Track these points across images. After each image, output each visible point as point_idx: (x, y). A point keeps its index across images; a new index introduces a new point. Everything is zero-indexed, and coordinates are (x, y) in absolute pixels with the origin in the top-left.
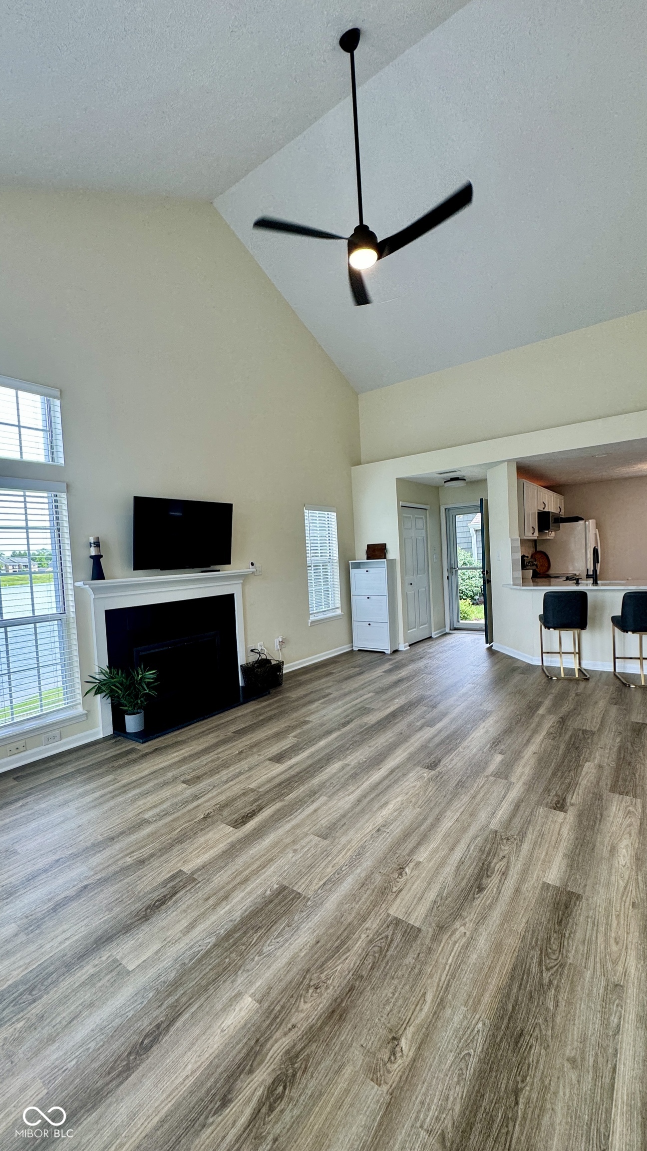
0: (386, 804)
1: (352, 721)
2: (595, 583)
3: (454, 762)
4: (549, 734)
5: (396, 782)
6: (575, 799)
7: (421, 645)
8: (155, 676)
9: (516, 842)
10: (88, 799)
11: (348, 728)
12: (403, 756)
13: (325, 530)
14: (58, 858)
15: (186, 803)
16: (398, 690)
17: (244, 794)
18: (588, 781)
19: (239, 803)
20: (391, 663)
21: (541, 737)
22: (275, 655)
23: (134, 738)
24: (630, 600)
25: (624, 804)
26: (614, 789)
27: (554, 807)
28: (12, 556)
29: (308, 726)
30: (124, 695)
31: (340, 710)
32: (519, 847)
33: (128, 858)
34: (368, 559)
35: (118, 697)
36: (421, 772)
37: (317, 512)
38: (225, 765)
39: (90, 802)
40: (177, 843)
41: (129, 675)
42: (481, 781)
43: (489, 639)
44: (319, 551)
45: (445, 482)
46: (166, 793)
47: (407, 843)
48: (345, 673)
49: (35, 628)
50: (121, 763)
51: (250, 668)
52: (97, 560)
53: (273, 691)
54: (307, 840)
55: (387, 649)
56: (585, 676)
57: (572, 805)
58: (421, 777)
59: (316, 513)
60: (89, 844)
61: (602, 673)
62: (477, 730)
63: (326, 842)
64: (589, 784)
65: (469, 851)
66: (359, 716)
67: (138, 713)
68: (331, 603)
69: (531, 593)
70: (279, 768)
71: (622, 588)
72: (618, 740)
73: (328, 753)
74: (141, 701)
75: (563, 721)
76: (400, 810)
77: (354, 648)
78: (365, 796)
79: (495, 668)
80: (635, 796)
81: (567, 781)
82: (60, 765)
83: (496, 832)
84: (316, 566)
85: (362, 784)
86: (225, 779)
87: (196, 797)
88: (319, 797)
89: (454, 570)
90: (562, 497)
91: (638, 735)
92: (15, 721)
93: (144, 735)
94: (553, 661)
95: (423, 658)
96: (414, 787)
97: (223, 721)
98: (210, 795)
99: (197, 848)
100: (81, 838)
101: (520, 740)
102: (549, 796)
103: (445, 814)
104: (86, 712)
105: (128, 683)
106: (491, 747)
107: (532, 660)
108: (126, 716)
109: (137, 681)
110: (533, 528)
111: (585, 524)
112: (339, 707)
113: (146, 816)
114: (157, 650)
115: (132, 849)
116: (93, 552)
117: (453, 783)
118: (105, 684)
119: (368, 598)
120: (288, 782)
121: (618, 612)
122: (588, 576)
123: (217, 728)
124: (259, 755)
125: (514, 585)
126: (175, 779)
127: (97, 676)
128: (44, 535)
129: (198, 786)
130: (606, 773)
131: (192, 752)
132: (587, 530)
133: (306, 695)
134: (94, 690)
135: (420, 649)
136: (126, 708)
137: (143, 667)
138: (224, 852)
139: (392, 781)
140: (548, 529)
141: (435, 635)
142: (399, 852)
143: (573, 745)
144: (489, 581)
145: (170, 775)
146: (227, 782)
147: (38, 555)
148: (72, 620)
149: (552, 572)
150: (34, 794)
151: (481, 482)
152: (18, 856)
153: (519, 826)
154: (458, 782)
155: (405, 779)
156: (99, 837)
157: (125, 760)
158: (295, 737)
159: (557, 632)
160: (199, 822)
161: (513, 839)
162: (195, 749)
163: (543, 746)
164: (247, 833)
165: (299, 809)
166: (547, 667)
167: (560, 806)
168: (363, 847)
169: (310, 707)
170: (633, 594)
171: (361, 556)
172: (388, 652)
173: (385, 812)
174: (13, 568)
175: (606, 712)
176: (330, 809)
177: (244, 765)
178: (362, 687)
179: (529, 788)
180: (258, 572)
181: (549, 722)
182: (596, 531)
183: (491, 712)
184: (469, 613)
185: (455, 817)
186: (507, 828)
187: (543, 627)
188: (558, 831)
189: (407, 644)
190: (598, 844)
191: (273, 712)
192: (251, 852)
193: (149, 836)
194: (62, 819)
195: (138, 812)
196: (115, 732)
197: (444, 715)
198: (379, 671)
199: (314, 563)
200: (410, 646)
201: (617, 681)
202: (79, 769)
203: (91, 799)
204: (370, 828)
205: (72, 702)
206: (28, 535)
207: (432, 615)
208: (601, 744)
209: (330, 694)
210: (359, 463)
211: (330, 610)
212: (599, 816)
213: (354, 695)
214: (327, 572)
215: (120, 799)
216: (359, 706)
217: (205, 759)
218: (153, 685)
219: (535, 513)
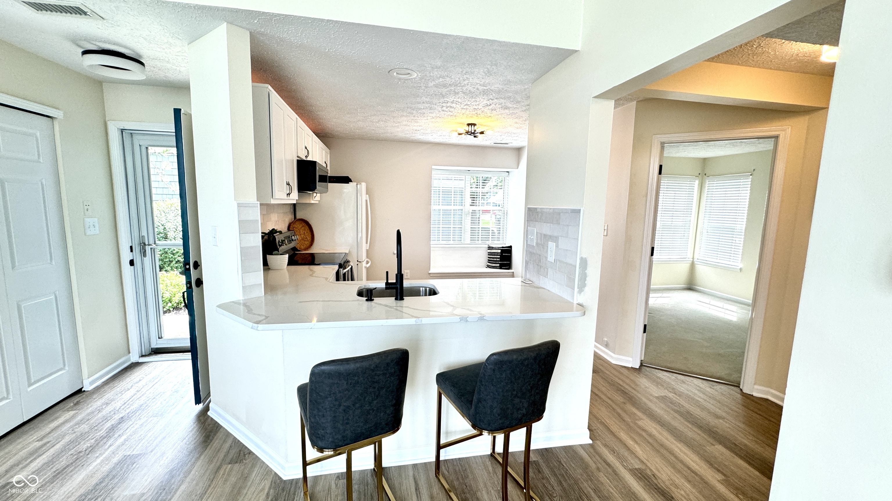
89: (148, 249)
90: (328, 148)
110: (288, 185)
111: (355, 187)
132: (359, 195)
140: (312, 189)
144: (201, 283)
182: (366, 197)
219: (293, 160)
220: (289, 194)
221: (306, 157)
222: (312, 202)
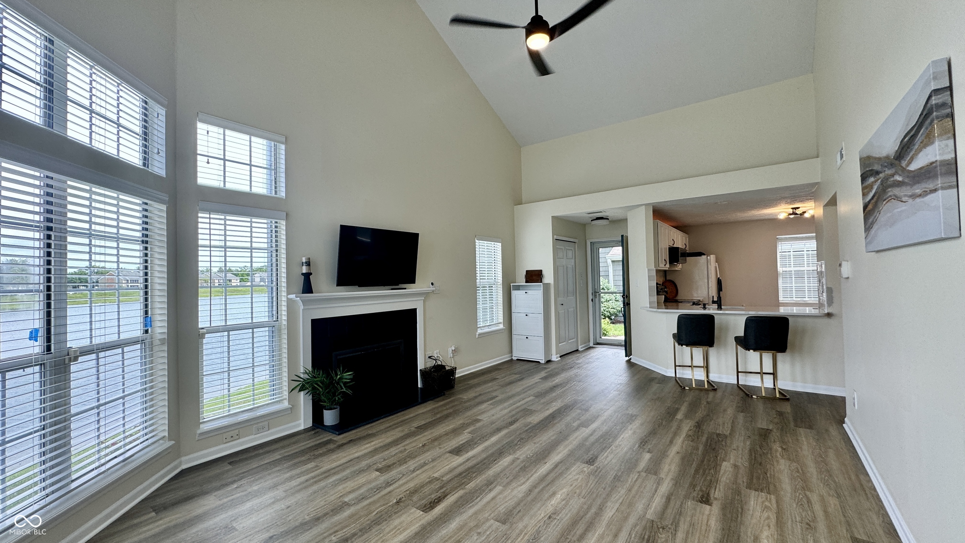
0: (554, 494)
1: (517, 420)
2: (720, 308)
3: (609, 459)
4: (688, 436)
5: (561, 474)
6: (717, 493)
7: (570, 357)
8: (351, 377)
9: (670, 531)
10: (294, 483)
11: (513, 427)
12: (564, 452)
13: (492, 257)
14: (272, 535)
15: (379, 489)
16: (554, 394)
17: (430, 482)
18: (726, 478)
19: (427, 490)
20: (546, 371)
21: (681, 439)
22: (449, 363)
23: (331, 431)
24: (751, 323)
25: (760, 500)
26: (749, 487)
27: (699, 500)
28: (218, 271)
29: (478, 425)
30: (324, 392)
31: (506, 411)
32: (674, 535)
33: (332, 536)
34: (527, 282)
35: (319, 394)
36: (581, 467)
37: (486, 242)
38: (412, 456)
39: (295, 487)
40: (374, 524)
41: (328, 375)
42: (634, 476)
43: (628, 353)
44: (486, 275)
45: (592, 220)
46: (362, 479)
47: (576, 529)
48: (508, 379)
49: (253, 333)
50: (321, 452)
51: (427, 372)
52: (307, 276)
53: (447, 393)
54: (488, 524)
55: (542, 359)
56: (713, 387)
57: (716, 499)
58: (582, 471)
59: (484, 243)
60: (297, 524)
61: (727, 384)
62: (626, 431)
63: (504, 527)
64: (728, 481)
65: (631, 538)
66: (523, 417)
67: (334, 409)
68: (494, 319)
69: (665, 315)
70: (458, 460)
71: (743, 312)
72: (748, 443)
73: (499, 448)
74: (338, 398)
75: (699, 426)
76: (567, 500)
77: (513, 357)
78: (535, 487)
79: (636, 378)
80: (769, 493)
81: (709, 478)
82: (268, 452)
83: (653, 521)
84: (484, 287)
85: (531, 476)
86: (412, 468)
87: (388, 484)
88: (495, 487)
89: (598, 294)
90: (687, 236)
91: (764, 439)
92: (231, 413)
93: (339, 428)
94: (686, 374)
95: (572, 368)
96: (577, 480)
97: (407, 417)
98: (401, 482)
99: (393, 529)
100: (290, 518)
101: (663, 441)
102: (695, 490)
103: (607, 505)
104: (291, 406)
105: (327, 382)
106: (639, 446)
107: (666, 372)
108: (324, 411)
109: (335, 380)
110: (665, 260)
111: (707, 258)
112: (505, 408)
113: (346, 500)
114: (352, 355)
115: (336, 529)
116: (305, 270)
117: (610, 477)
118: (308, 383)
119: (526, 315)
120: (467, 472)
121: (741, 333)
122: (714, 302)
123: (403, 423)
124: (440, 448)
125: (650, 307)
126: (369, 467)
127: (302, 376)
128: (262, 255)
129: (390, 474)
130: (741, 471)
131: (382, 444)
132: (709, 264)
133: (476, 397)
134: (299, 387)
135: (570, 359)
136: (325, 404)
137: (341, 369)
138: (417, 534)
139: (557, 474)
140: (677, 261)
141: (582, 348)
142: (569, 537)
143: (709, 446)
144: (629, 304)
145: (364, 463)
146: (414, 471)
147: (241, 271)
148: (283, 327)
149: (679, 298)
150: (247, 477)
151: (623, 221)
152: (236, 532)
153: (672, 517)
154: (615, 476)
155: (569, 473)
156: (307, 517)
157: (324, 450)
158: (469, 433)
159: (689, 349)
160: (392, 506)
161: (668, 529)
162: (384, 441)
163: (684, 447)
164: (435, 516)
165: (479, 496)
166: (679, 378)
167: (705, 500)
168: (538, 532)
169: (480, 408)
170: (753, 318)
171: (521, 280)
172: (543, 362)
173: (554, 501)
174: (219, 282)
175: (735, 418)
176: (506, 497)
177: (428, 456)
178: (524, 391)
179: (677, 483)
180: (437, 290)
181: (687, 427)
182: (716, 265)
183: (636, 416)
184: (608, 331)
185: (616, 508)
186: (661, 519)
187: (676, 344)
188: (706, 521)
189: (559, 355)
190: (742, 534)
191: (449, 411)
192: (440, 534)
193: (350, 517)
194: (273, 500)
195: (338, 496)
196: (314, 424)
197: (595, 418)
198: (536, 378)
199: (483, 285)
200: (560, 357)
201: (741, 393)
202: (284, 457)
203: (298, 483)
204: (542, 515)
205: (279, 397)
206: (251, 255)
207: (579, 332)
208: (734, 446)
209: (497, 396)
210: (520, 203)
211: (494, 324)
212: (740, 510)
213: (517, 398)
214: (492, 292)
215: (322, 484)
216: (523, 407)
217: (393, 450)
218: (348, 385)
219: (667, 248)
220: (665, 265)
221: (673, 244)
222: (677, 269)
